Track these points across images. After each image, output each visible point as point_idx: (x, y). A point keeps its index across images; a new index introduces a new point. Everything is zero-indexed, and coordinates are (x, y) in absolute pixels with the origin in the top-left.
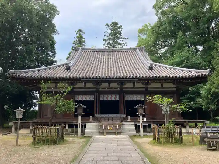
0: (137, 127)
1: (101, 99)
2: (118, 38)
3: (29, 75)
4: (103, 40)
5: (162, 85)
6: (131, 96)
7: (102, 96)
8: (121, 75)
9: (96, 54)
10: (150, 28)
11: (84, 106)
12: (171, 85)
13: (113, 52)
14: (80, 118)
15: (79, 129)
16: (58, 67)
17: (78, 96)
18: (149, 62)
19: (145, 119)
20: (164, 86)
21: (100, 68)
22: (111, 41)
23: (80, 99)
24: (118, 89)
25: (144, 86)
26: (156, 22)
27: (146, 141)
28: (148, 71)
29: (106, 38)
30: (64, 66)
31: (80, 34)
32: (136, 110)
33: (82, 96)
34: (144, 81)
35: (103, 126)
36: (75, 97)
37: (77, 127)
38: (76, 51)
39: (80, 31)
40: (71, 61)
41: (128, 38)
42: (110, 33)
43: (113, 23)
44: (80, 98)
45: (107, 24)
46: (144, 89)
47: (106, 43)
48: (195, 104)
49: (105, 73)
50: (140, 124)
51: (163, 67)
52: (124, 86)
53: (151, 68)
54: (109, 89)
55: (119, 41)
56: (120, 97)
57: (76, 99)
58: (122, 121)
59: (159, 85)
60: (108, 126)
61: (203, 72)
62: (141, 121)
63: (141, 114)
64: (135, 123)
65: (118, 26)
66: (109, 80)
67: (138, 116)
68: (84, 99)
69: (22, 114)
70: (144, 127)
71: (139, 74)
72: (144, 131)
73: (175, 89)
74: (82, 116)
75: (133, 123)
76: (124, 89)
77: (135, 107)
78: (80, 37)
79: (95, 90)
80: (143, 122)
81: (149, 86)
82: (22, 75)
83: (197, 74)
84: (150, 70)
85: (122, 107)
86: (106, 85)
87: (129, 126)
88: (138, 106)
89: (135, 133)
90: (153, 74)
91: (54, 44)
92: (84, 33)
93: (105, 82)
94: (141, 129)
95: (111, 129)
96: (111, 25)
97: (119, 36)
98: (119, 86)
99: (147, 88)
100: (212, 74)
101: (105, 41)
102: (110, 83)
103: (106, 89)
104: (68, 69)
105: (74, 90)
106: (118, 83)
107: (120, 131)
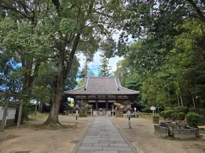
0: (112, 113)
1: (99, 102)
5: (123, 96)
6: (110, 101)
7: (99, 101)
12: (126, 96)
15: (91, 113)
18: (119, 86)
20: (124, 97)
23: (90, 102)
24: (106, 98)
27: (113, 117)
30: (83, 87)
32: (111, 107)
36: (88, 101)
38: (86, 78)
46: (116, 98)
49: (100, 92)
51: (124, 89)
53: (118, 90)
56: (106, 101)
58: (106, 111)
59: (121, 96)
61: (137, 92)
62: (113, 111)
64: (111, 111)
66: (102, 95)
67: (112, 109)
68: (92, 102)
73: (128, 98)
74: (92, 109)
76: (108, 98)
79: (96, 98)
85: (107, 106)
87: (109, 112)
88: (112, 105)
89: (111, 115)
90: (119, 92)
94: (113, 114)
99: (117, 98)
100: (140, 93)
102: (102, 96)
103: (100, 98)
104: (85, 90)
105: (88, 98)
106: (105, 96)
107: (105, 114)
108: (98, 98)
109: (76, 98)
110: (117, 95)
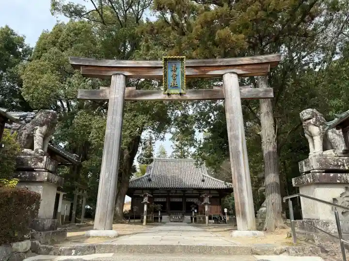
1: (171, 201)
5: (210, 192)
6: (190, 199)
7: (172, 199)
11: (161, 205)
12: (216, 192)
24: (182, 195)
28: (201, 182)
32: (191, 208)
36: (154, 200)
37: (158, 218)
44: (157, 200)
46: (198, 195)
50: (193, 217)
52: (186, 193)
53: (203, 181)
54: (176, 195)
56: (183, 199)
58: (183, 215)
66: (177, 189)
68: (160, 201)
73: (218, 195)
74: (161, 212)
75: (190, 216)
76: (186, 195)
77: (190, 206)
79: (167, 194)
85: (184, 207)
87: (188, 218)
88: (192, 206)
89: (190, 222)
90: (203, 185)
93: (173, 190)
94: (193, 219)
99: (200, 194)
102: (176, 191)
103: (174, 194)
104: (150, 180)
105: (154, 195)
106: (182, 191)
107: (181, 220)
108: (170, 194)
109: (134, 194)
110: (200, 190)
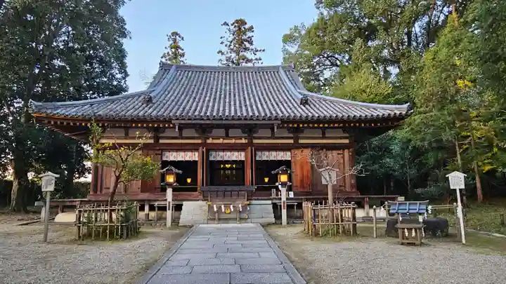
0: (276, 208)
1: (212, 158)
2: (246, 49)
3: (72, 112)
4: (218, 53)
5: (324, 133)
6: (267, 153)
7: (213, 153)
8: (248, 114)
9: (203, 75)
10: (303, 32)
11: (177, 171)
12: (339, 133)
13: (235, 74)
14: (169, 191)
15: (169, 214)
16: (130, 99)
17: (167, 154)
18: (301, 92)
19: (292, 195)
20: (327, 135)
21: (209, 101)
22: (233, 55)
23: (172, 159)
24: (244, 141)
25: (291, 135)
26: (316, 21)
27: (290, 232)
28: (299, 107)
29: (225, 49)
30: (140, 96)
31: (175, 41)
32: (274, 179)
33: (175, 154)
34: (291, 125)
35: (215, 206)
36: (162, 155)
37: (163, 209)
38: (166, 70)
39: (175, 34)
40: (154, 89)
41: (264, 51)
42: (230, 39)
43: (237, 21)
44: (172, 156)
45: (226, 24)
46: (292, 141)
47: (223, 58)
48: (381, 167)
49: (218, 110)
50: (282, 204)
51: (325, 100)
52: (255, 135)
53: (305, 102)
54: (226, 141)
55: (249, 55)
56: (246, 156)
57: (164, 159)
58: (249, 199)
59: (318, 133)
60: (223, 206)
61: (396, 108)
62: (284, 199)
63: (284, 184)
64: (274, 201)
65: (247, 26)
66: (226, 123)
68: (180, 159)
69: (54, 182)
70: (290, 207)
71: (283, 113)
72: (289, 216)
73: (347, 141)
74: (174, 190)
75: (270, 202)
76: (255, 141)
77: (273, 172)
78: (176, 47)
79: (200, 141)
80: (287, 199)
81: (301, 135)
82: (58, 111)
83: (386, 113)
84: (301, 106)
85: (252, 174)
86: (222, 132)
87: (263, 208)
88: (279, 170)
89: (272, 219)
90: (307, 112)
91: (124, 56)
92: (183, 39)
93: (219, 126)
94: (284, 212)
95: (229, 211)
96: (232, 25)
97: (247, 45)
98: (246, 135)
99: (296, 139)
100: (412, 113)
101: (223, 54)
102: (227, 130)
103: (221, 141)
104: (148, 101)
105: (161, 141)
107: (245, 216)
108: (210, 141)
